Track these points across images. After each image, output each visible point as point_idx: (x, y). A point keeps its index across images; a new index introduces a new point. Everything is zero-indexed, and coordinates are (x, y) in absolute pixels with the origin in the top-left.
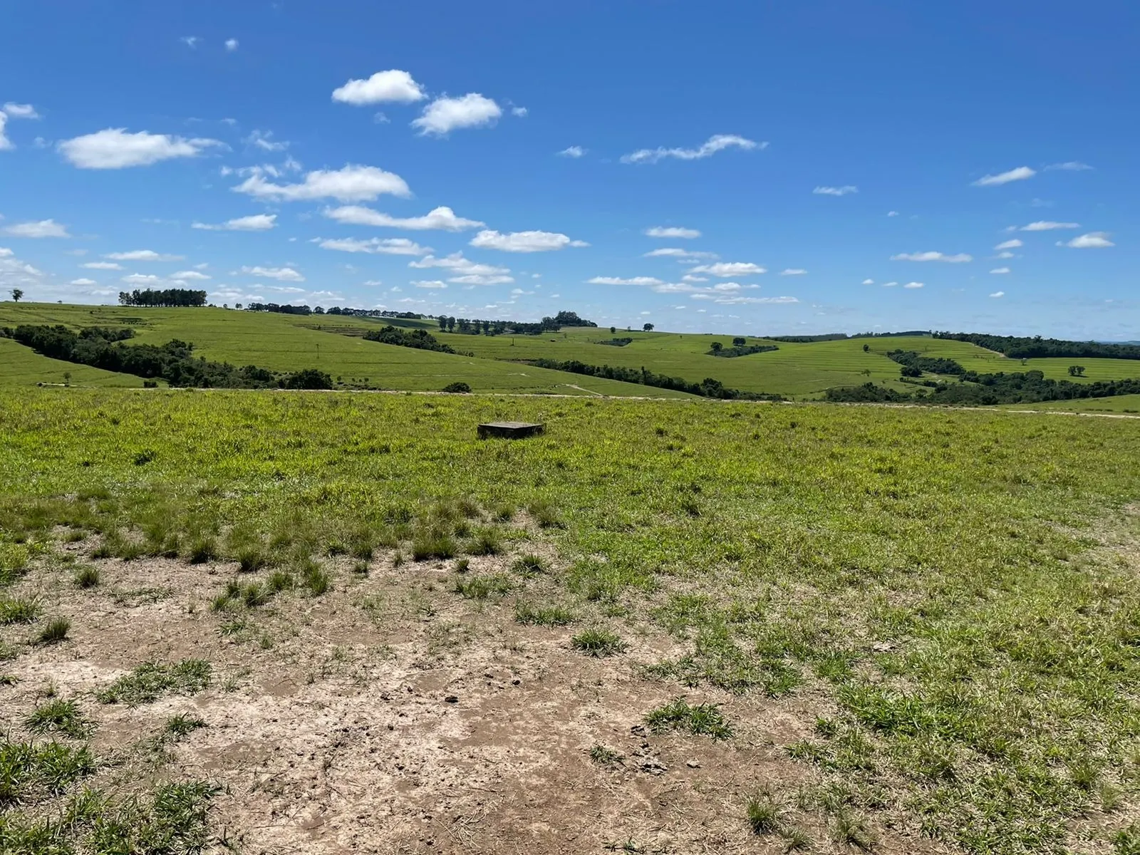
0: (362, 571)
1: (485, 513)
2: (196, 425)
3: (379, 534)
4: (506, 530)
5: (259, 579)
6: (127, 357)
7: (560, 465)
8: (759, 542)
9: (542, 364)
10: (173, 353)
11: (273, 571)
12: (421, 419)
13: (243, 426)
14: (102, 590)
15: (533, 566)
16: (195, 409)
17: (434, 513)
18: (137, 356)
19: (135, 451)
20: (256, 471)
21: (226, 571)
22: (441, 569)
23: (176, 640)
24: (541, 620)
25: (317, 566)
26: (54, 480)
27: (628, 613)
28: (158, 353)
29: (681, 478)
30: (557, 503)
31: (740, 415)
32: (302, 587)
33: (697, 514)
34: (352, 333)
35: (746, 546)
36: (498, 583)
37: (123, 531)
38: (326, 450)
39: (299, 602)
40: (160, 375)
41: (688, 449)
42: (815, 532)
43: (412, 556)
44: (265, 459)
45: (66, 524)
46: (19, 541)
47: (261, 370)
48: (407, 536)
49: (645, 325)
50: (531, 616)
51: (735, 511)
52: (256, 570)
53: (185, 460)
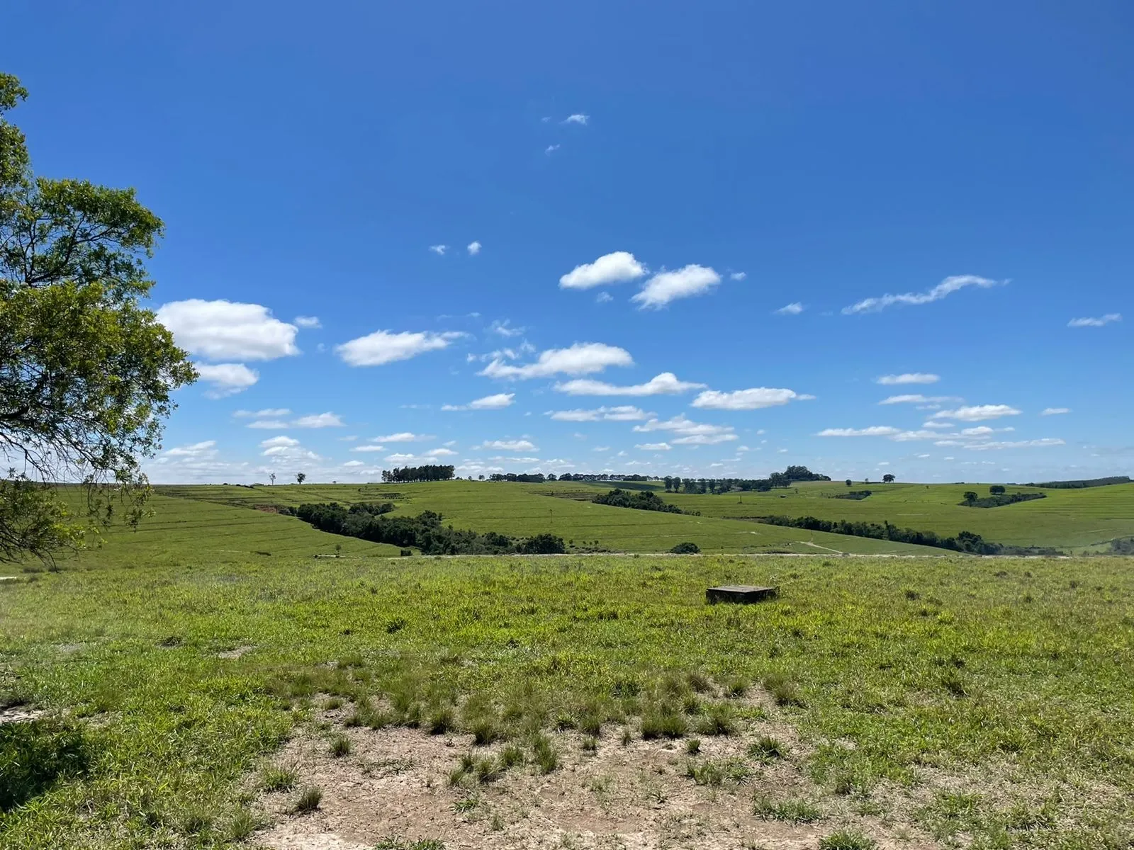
0: (590, 748)
1: (716, 687)
2: (441, 593)
3: (607, 707)
4: (739, 707)
5: (491, 753)
6: (387, 529)
7: (796, 634)
8: (1040, 728)
9: (773, 521)
10: (425, 523)
11: (504, 745)
12: (649, 583)
13: (483, 593)
14: (352, 759)
15: (770, 750)
16: (441, 576)
17: (661, 686)
18: (396, 527)
19: (388, 619)
20: (492, 638)
21: (462, 743)
22: (671, 749)
23: (414, 815)
24: (782, 815)
25: (547, 741)
26: (319, 648)
27: (885, 812)
28: (413, 523)
29: (940, 649)
30: (795, 678)
31: (1005, 574)
32: (532, 763)
33: (961, 693)
34: (582, 497)
35: (1025, 734)
36: (733, 769)
37: (374, 699)
38: (557, 616)
39: (529, 780)
40: (414, 544)
41: (945, 614)
42: (1111, 716)
43: (640, 734)
44: (500, 626)
45: (326, 692)
46: (286, 708)
47: (501, 536)
48: (635, 711)
49: (885, 476)
50: (771, 810)
51: (1007, 689)
52: (489, 744)
53: (430, 628)
